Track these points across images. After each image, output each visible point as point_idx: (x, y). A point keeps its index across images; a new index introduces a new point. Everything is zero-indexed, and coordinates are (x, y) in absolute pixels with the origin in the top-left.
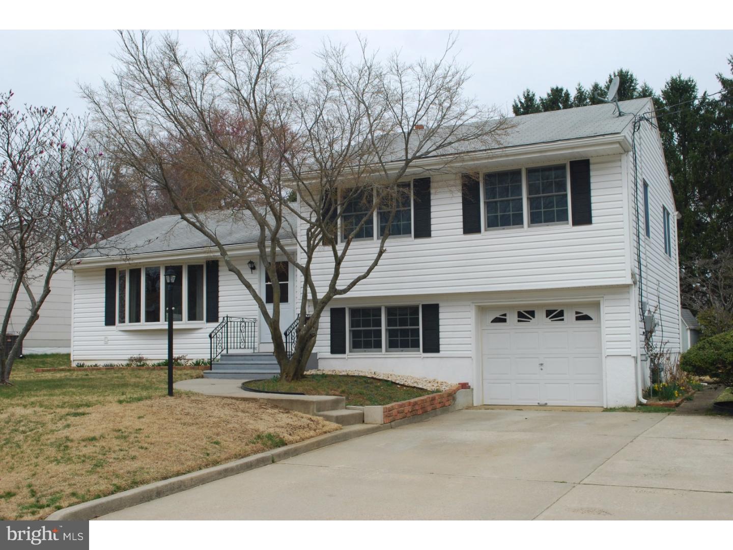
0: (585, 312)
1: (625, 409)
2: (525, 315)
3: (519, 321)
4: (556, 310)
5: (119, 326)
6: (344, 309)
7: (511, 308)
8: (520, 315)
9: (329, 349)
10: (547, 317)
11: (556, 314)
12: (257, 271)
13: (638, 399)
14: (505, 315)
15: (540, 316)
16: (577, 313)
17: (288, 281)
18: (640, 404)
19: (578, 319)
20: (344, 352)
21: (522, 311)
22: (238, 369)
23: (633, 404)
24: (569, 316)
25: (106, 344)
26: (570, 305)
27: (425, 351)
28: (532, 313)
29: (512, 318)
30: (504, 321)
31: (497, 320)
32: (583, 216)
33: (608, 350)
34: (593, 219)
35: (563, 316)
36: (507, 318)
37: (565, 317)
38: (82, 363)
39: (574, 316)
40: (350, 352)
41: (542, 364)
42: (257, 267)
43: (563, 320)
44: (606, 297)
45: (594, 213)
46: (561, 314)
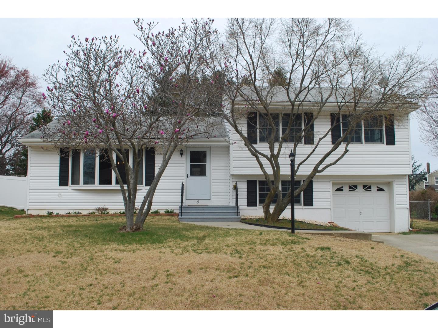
0: (381, 187)
1: (404, 233)
2: (353, 188)
3: (349, 190)
4: (367, 186)
5: (71, 187)
6: (256, 181)
7: (345, 184)
8: (350, 187)
9: (246, 204)
10: (363, 189)
11: (367, 188)
12: (184, 156)
13: (409, 229)
14: (342, 187)
15: (360, 188)
16: (377, 187)
17: (206, 163)
18: (410, 231)
19: (378, 190)
20: (256, 206)
21: (351, 185)
22: (199, 215)
23: (407, 231)
24: (374, 189)
25: (60, 198)
26: (375, 183)
27: (305, 205)
28: (356, 187)
29: (346, 189)
30: (342, 190)
31: (338, 190)
32: (391, 141)
33: (397, 205)
34: (396, 142)
35: (371, 188)
36: (344, 189)
37: (372, 189)
38: (51, 211)
39: (376, 188)
40: (259, 205)
41: (361, 212)
42: (184, 153)
43: (371, 190)
44: (396, 180)
45: (396, 140)
46: (370, 187)
